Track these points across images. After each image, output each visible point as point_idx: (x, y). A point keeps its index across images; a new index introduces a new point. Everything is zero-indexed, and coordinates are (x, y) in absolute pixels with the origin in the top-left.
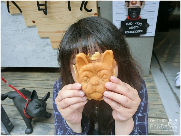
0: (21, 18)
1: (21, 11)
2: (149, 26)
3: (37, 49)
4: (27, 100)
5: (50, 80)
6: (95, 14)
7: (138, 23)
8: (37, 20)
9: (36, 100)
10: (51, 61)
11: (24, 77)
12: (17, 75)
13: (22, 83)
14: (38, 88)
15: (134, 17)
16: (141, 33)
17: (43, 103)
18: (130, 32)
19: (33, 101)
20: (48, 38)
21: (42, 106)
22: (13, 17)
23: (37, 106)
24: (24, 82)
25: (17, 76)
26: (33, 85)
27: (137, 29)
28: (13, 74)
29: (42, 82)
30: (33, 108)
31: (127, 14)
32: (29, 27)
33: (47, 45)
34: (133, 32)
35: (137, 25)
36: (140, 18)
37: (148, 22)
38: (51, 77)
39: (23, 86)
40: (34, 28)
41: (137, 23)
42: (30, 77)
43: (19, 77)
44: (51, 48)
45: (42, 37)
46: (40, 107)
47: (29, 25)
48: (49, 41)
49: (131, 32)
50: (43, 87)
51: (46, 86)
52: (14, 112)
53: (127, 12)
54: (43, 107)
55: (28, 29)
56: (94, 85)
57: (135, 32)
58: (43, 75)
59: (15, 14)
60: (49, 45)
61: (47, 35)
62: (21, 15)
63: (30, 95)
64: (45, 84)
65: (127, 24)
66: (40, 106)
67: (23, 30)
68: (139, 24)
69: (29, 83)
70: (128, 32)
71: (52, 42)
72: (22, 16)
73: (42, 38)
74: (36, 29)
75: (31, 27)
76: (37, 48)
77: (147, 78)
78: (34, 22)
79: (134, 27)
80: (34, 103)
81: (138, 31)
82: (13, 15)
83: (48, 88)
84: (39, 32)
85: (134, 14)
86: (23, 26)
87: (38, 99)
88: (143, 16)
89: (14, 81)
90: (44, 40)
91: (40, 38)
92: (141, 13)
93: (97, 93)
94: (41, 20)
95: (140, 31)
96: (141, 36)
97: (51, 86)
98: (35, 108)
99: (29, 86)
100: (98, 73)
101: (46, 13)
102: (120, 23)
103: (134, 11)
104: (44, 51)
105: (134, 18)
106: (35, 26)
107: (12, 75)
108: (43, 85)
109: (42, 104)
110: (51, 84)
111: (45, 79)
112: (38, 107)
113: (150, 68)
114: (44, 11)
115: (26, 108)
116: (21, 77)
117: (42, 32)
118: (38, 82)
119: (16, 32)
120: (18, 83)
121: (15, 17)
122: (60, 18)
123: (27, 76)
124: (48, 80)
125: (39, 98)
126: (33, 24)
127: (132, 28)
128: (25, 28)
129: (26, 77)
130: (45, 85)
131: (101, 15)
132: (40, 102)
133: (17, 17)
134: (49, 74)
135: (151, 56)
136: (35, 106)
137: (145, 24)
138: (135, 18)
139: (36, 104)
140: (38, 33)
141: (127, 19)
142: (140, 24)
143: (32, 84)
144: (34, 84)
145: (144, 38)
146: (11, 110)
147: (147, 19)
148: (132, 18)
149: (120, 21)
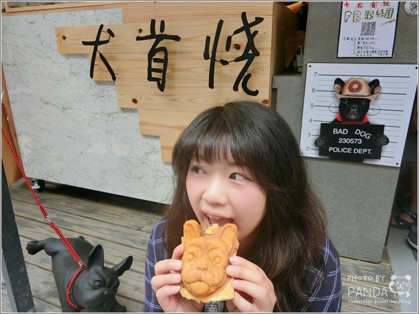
0: (112, 91)
1: (114, 78)
2: (387, 141)
3: (131, 157)
4: (80, 264)
5: (143, 229)
6: (265, 101)
7: (360, 133)
8: (141, 98)
9: (99, 268)
10: (154, 187)
11: (91, 212)
12: (79, 205)
13: (83, 223)
14: (114, 242)
15: (353, 117)
16: (366, 156)
17: (111, 280)
18: (340, 150)
19: (92, 270)
20: (157, 137)
21: (107, 285)
22: (98, 86)
23: (97, 283)
24: (88, 222)
25: (79, 207)
26: (105, 234)
27: (357, 146)
28: (71, 202)
29: (125, 230)
30: (86, 286)
31: (337, 109)
32: (124, 110)
33: (153, 151)
34: (349, 150)
35: (358, 137)
36: (368, 122)
37: (385, 133)
38: (148, 224)
39: (84, 231)
40: (134, 114)
41: (358, 132)
42: (103, 215)
43: (81, 210)
44: (160, 160)
45: (145, 134)
46: (104, 286)
47: (125, 107)
48: (157, 143)
49: (343, 150)
50: (124, 243)
51: (132, 241)
52: (49, 287)
53: (338, 106)
54: (109, 287)
55: (121, 114)
56: (200, 268)
57: (353, 151)
58: (132, 215)
59: (103, 81)
60: (156, 152)
61: (155, 131)
62: (114, 84)
63: (88, 253)
64: (130, 237)
65: (335, 131)
66: (102, 284)
67: (110, 114)
68: (363, 134)
69: (97, 227)
70: (335, 150)
71: (163, 148)
72: (114, 87)
73: (145, 136)
74: (137, 115)
75: (128, 111)
76: (130, 155)
77: (374, 267)
78: (135, 101)
79: (351, 141)
80: (93, 275)
81: (359, 151)
82: (99, 83)
83: (136, 246)
84: (141, 123)
85: (353, 112)
86: (113, 106)
87: (104, 268)
88: (374, 118)
89: (68, 216)
90: (149, 140)
91: (140, 136)
92: (370, 112)
93: (203, 283)
94: (150, 99)
95: (365, 151)
96: (367, 162)
97: (143, 242)
98: (91, 285)
99: (94, 234)
100: (210, 253)
101: (162, 87)
102: (319, 127)
103: (354, 106)
104: (143, 163)
105: (352, 120)
106: (137, 109)
107: (68, 203)
108: (125, 238)
109: (108, 281)
110: (144, 238)
111: (134, 226)
112: (99, 287)
113: (386, 245)
114: (158, 83)
115: (74, 283)
116: (86, 211)
117: (147, 124)
118: (118, 228)
119: (96, 116)
120: (76, 223)
121: (101, 87)
122: (190, 101)
123: (97, 212)
124: (139, 229)
125: (105, 265)
126: (133, 106)
127: (346, 141)
128: (115, 111)
129: (95, 213)
130: (130, 240)
131: (277, 104)
132: (105, 276)
133: (105, 87)
134: (144, 215)
135: (390, 214)
136: (92, 283)
137: (377, 136)
138: (356, 120)
139: (96, 277)
140: (138, 125)
141: (336, 120)
142: (365, 135)
143: (104, 232)
144: (107, 232)
145: (374, 169)
146: (45, 280)
147: (384, 126)
148: (349, 120)
149: (320, 123)
